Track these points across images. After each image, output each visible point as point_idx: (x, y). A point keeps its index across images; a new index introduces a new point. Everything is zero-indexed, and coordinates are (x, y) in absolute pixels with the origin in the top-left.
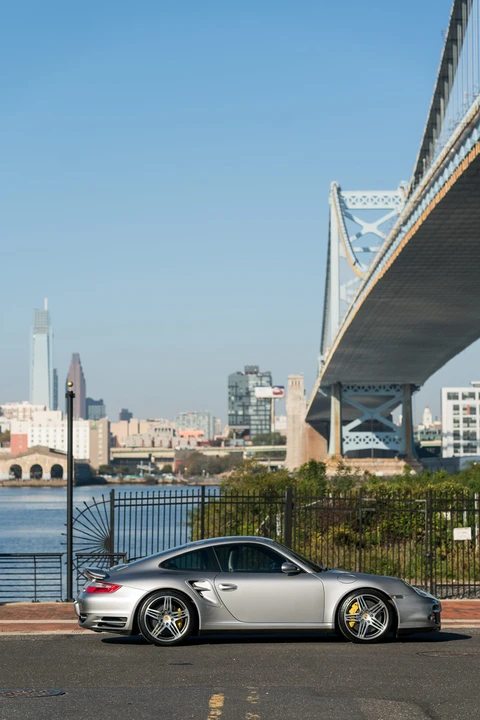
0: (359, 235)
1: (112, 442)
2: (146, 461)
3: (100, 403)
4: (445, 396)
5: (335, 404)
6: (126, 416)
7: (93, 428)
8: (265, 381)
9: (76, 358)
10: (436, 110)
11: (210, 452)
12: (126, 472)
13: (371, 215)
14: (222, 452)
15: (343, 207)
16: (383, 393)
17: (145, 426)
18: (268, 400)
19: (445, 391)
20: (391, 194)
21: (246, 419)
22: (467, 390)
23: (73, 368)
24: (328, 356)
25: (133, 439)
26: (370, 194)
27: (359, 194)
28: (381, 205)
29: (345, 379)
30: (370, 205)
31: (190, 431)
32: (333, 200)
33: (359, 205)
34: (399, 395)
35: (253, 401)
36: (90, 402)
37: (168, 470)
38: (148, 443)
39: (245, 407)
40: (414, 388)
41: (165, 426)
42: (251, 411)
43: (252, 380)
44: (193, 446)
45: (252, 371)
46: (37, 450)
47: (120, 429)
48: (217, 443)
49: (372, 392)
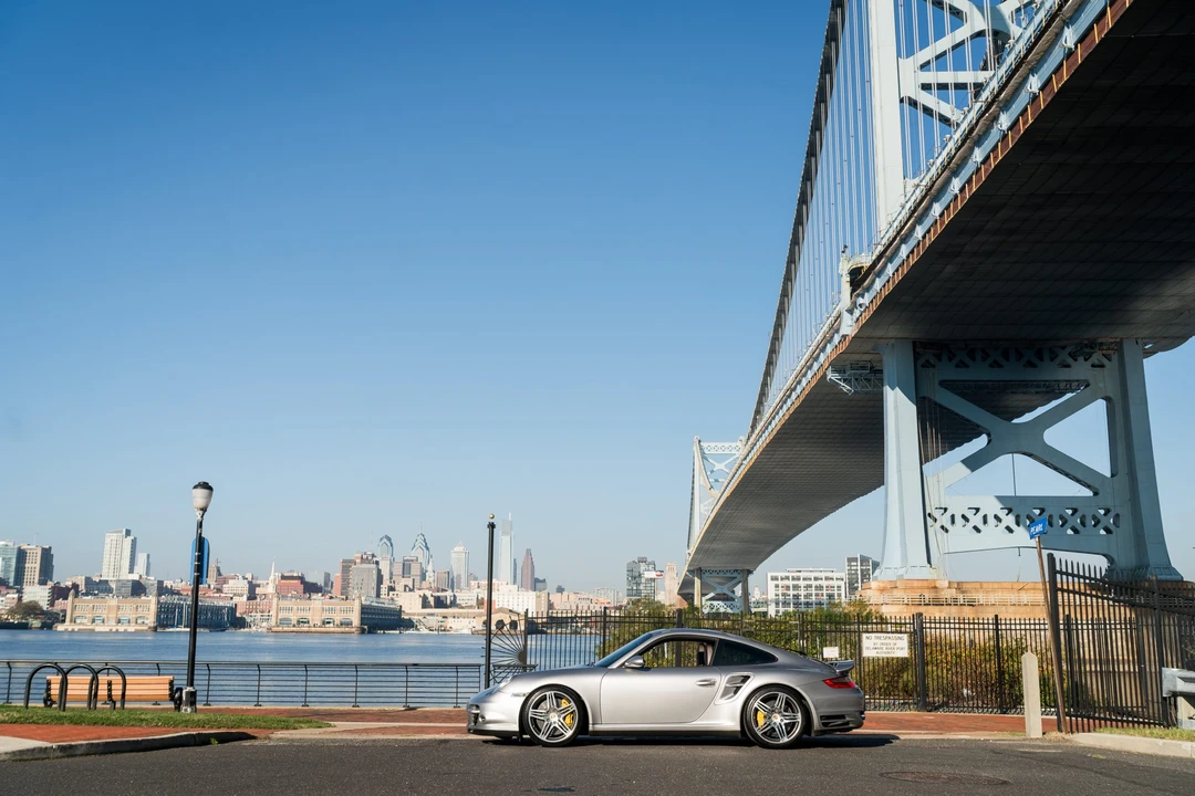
0: (712, 472)
1: (551, 606)
3: (544, 581)
4: (769, 578)
5: (697, 582)
6: (560, 590)
7: (538, 597)
8: (651, 566)
9: (529, 552)
11: (615, 614)
13: (721, 458)
15: (703, 453)
16: (729, 575)
17: (572, 597)
18: (653, 580)
19: (769, 575)
20: (734, 445)
21: (638, 592)
22: (784, 574)
23: (526, 558)
24: (692, 550)
25: (564, 605)
26: (720, 445)
27: (713, 445)
28: (727, 452)
29: (704, 565)
30: (720, 452)
31: (602, 600)
32: (696, 448)
33: (713, 452)
34: (739, 577)
35: (643, 580)
36: (537, 581)
38: (574, 608)
39: (638, 584)
40: (750, 572)
41: (586, 596)
42: (641, 587)
43: (643, 566)
44: (603, 610)
45: (642, 560)
46: (501, 610)
47: (556, 598)
48: (619, 608)
49: (721, 574)
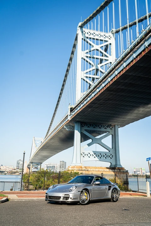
0: (36, 143)
2: (5, 172)
5: (31, 165)
10: (50, 128)
11: (14, 171)
12: (2, 173)
14: (15, 171)
15: (35, 140)
16: (38, 164)
17: (5, 167)
18: (22, 164)
19: (45, 164)
21: (19, 166)
22: (48, 164)
24: (31, 158)
25: (3, 168)
27: (37, 138)
29: (33, 162)
30: (38, 140)
31: (11, 167)
32: (33, 139)
34: (40, 164)
35: (20, 164)
37: (8, 173)
38: (5, 169)
40: (42, 163)
41: (8, 167)
43: (20, 161)
44: (11, 170)
47: (1, 167)
48: (14, 169)
49: (36, 163)
